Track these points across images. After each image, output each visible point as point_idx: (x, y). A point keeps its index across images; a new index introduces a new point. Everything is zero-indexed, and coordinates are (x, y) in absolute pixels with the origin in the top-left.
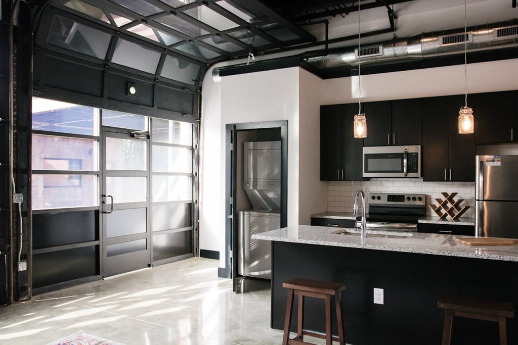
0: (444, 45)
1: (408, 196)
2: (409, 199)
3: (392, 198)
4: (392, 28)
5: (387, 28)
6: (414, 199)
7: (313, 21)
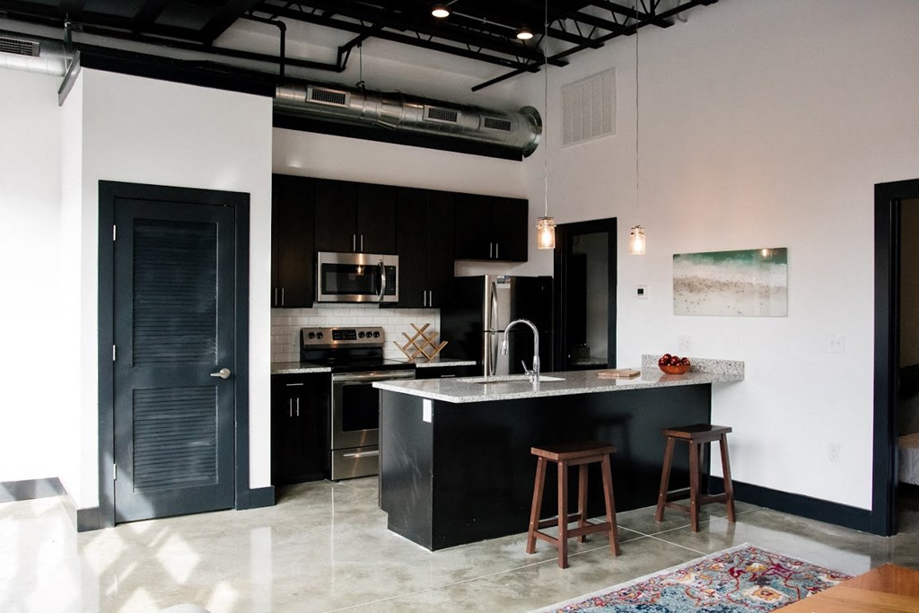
0: (430, 119)
1: (362, 330)
2: (362, 334)
3: (339, 334)
4: (339, 67)
5: (328, 63)
6: (369, 334)
7: (256, 14)
